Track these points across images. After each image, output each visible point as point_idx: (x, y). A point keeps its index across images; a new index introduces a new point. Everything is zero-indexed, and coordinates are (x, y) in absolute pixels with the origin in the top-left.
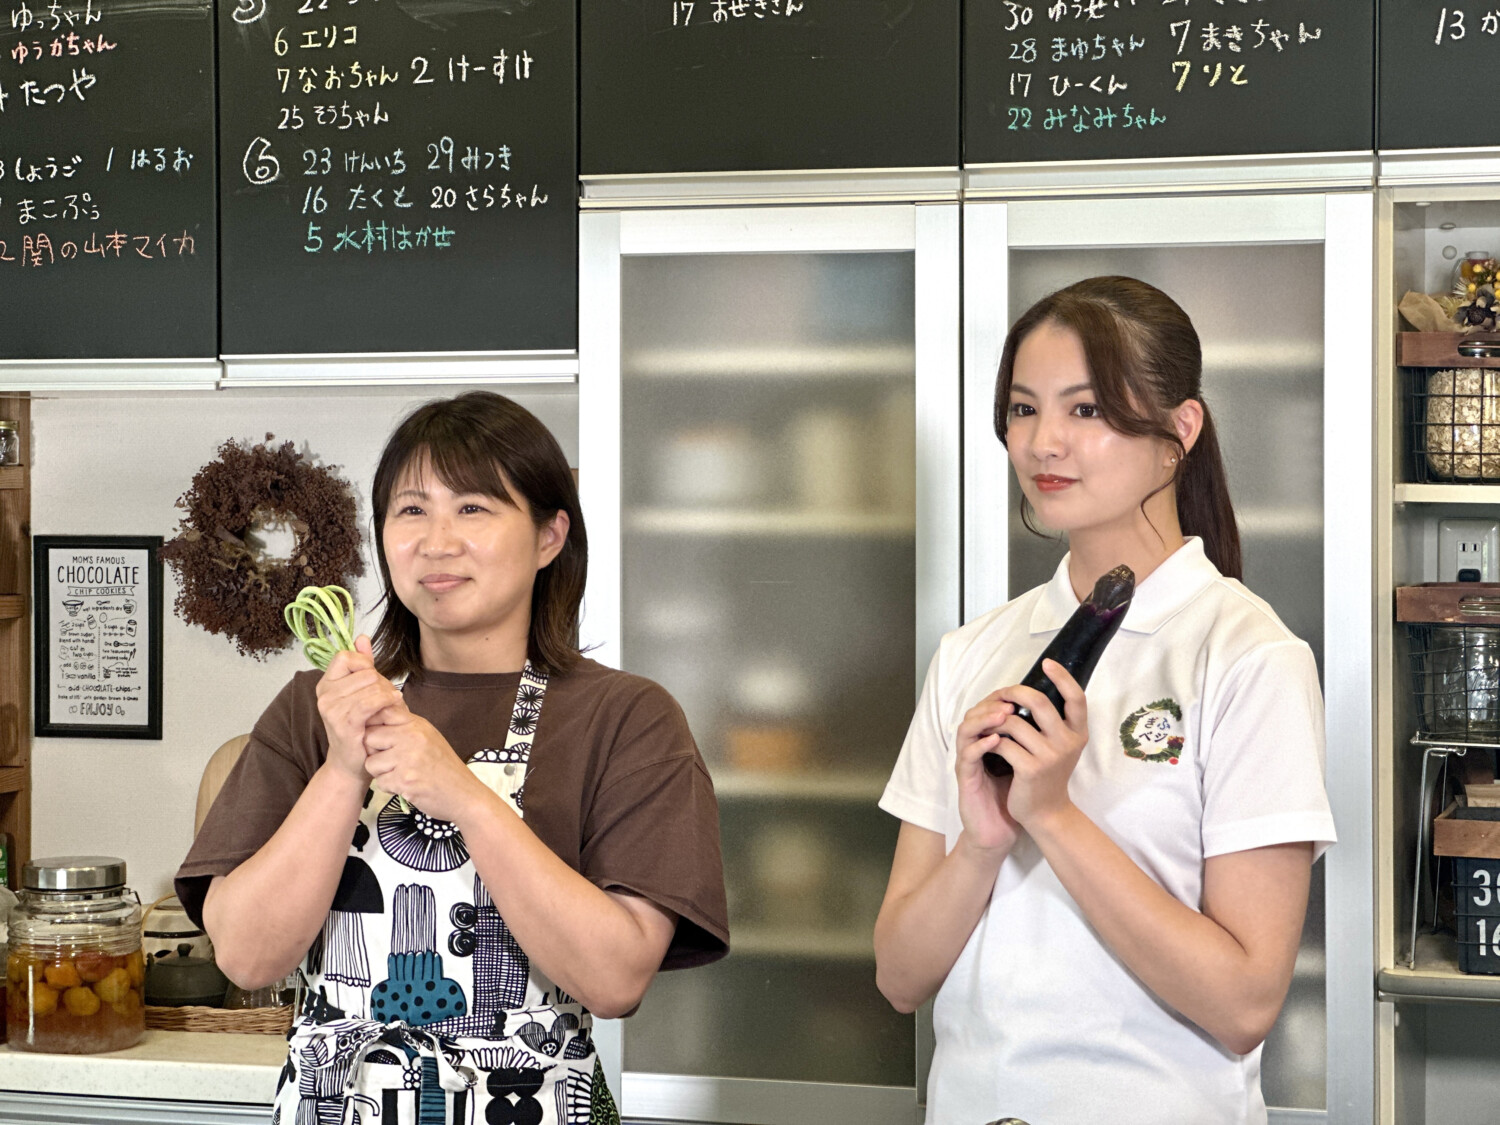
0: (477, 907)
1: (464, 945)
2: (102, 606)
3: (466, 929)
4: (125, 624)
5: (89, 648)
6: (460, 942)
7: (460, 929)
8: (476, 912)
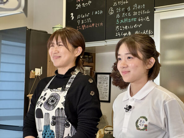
2: (103, 83)
4: (106, 86)
5: (102, 89)
7: (53, 121)
8: (56, 118)
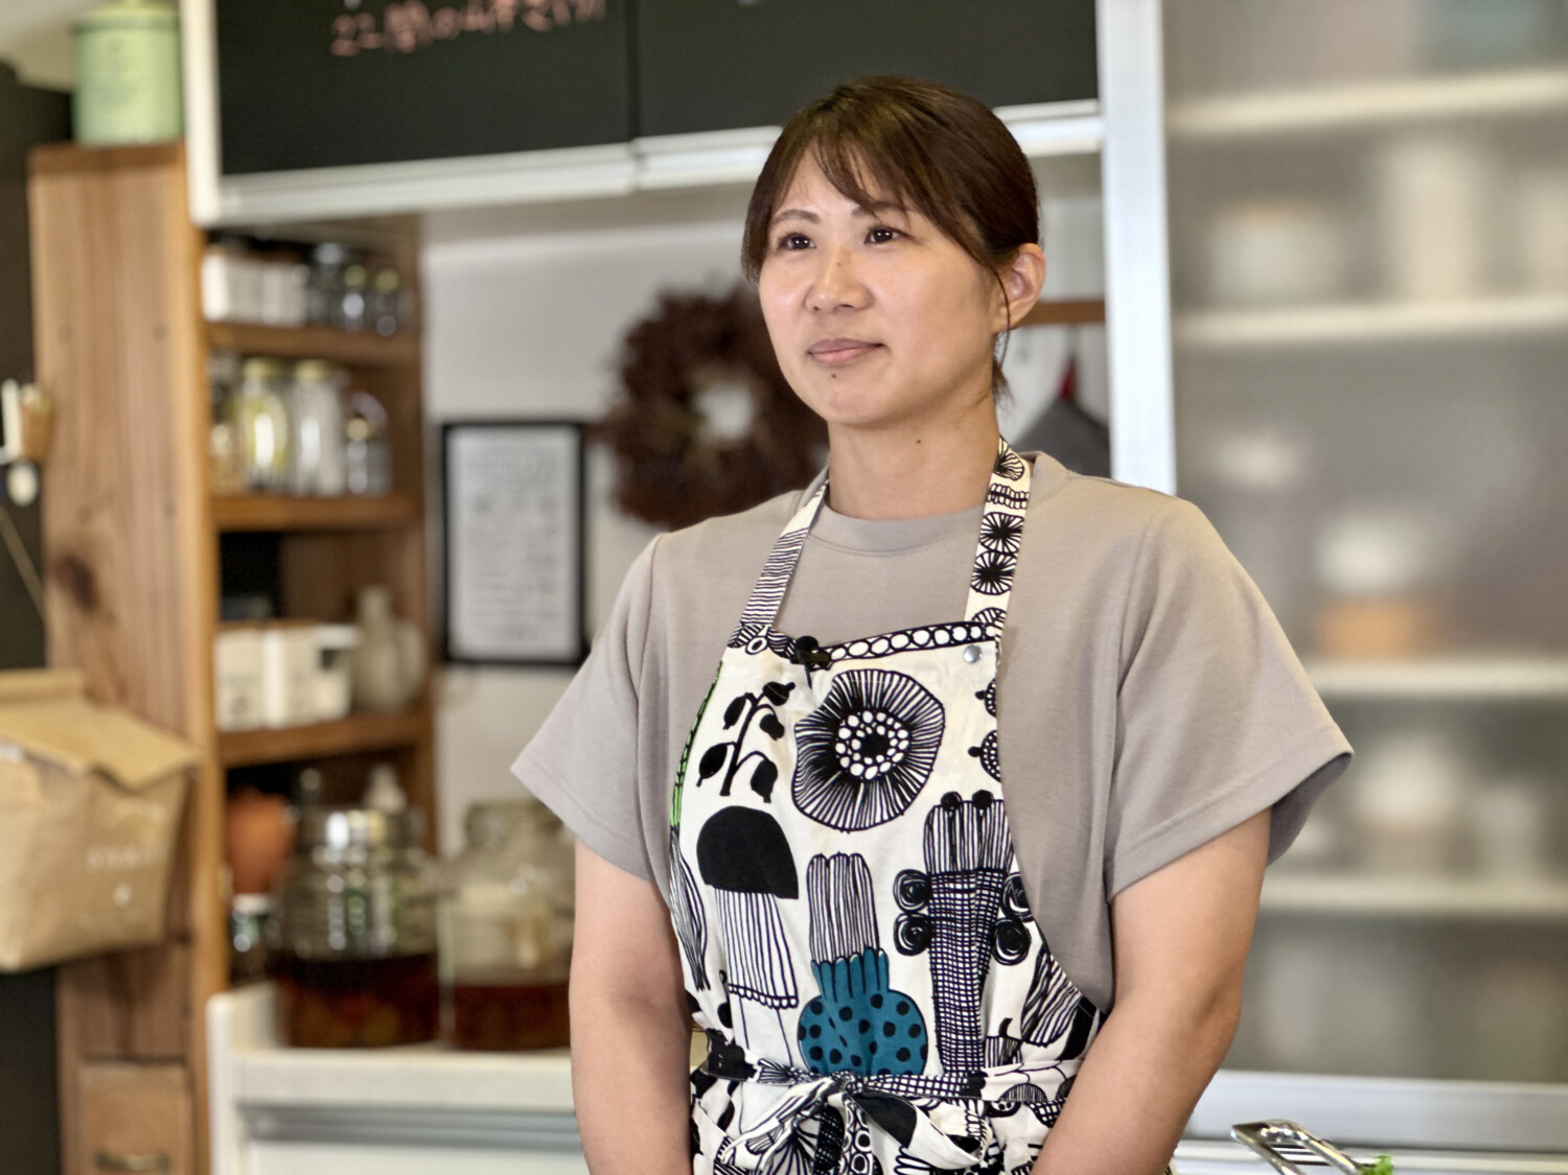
0: (929, 874)
1: (917, 936)
3: (915, 912)
6: (908, 934)
7: (907, 913)
8: (929, 884)
